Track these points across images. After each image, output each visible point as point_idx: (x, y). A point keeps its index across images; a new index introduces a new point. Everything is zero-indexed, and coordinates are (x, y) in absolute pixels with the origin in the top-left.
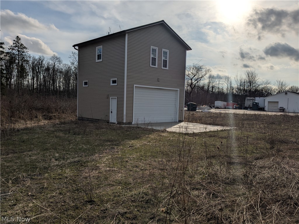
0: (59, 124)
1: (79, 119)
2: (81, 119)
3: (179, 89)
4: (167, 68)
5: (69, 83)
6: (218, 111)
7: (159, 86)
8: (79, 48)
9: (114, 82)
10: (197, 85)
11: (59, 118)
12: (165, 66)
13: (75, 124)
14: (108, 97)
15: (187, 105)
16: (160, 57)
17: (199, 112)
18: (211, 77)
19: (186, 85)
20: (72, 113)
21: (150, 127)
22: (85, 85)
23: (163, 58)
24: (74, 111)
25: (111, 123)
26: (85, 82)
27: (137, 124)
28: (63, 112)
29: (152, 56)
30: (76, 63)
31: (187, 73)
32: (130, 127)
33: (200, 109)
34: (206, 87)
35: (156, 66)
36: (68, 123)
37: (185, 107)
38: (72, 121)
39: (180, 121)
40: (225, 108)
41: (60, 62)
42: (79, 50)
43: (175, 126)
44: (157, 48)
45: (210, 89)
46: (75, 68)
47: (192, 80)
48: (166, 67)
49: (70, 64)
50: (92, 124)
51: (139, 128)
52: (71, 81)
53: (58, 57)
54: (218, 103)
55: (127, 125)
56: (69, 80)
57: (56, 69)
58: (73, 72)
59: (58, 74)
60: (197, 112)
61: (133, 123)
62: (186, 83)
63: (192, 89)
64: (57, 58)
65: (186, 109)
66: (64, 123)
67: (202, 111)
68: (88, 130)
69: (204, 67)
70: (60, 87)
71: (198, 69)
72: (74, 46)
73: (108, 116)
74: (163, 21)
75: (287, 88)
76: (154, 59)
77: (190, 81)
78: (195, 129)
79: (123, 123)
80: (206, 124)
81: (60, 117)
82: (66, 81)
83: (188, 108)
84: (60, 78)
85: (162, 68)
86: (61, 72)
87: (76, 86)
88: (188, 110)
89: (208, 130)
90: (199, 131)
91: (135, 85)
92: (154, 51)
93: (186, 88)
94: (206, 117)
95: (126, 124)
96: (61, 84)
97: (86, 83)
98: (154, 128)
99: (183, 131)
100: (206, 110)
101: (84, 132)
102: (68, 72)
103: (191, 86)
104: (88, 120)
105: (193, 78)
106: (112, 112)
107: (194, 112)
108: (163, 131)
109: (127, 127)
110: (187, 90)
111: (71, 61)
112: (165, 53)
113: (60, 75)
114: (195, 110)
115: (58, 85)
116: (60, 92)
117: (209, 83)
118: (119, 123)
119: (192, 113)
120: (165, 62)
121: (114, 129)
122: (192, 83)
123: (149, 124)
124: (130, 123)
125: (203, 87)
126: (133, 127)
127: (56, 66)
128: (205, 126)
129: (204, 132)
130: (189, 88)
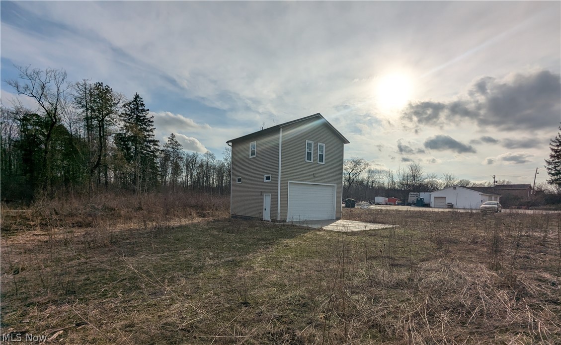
0: (213, 222)
1: (232, 217)
2: (235, 217)
3: (336, 185)
4: (324, 163)
5: (223, 179)
6: (378, 207)
7: (315, 182)
8: (232, 144)
9: (268, 178)
10: (355, 180)
11: (213, 216)
12: (321, 160)
13: (229, 222)
14: (262, 194)
15: (345, 201)
16: (316, 151)
17: (358, 208)
18: (369, 171)
19: (343, 180)
20: (225, 210)
21: (305, 225)
22: (238, 181)
23: (319, 153)
24: (228, 208)
25: (265, 221)
26: (238, 179)
27: (292, 222)
28: (217, 210)
29: (307, 150)
30: (230, 159)
31: (344, 167)
32: (284, 226)
33: (359, 205)
34: (365, 182)
35: (312, 161)
36: (222, 221)
37: (343, 203)
38: (226, 219)
39: (338, 219)
40: (386, 204)
41: (213, 158)
42: (233, 146)
43: (332, 224)
44: (312, 142)
45: (370, 184)
46: (228, 164)
47: (350, 174)
48: (322, 162)
49: (223, 160)
50: (245, 222)
51: (294, 226)
52: (225, 178)
53: (212, 153)
54: (378, 199)
55: (281, 223)
56: (223, 176)
57: (209, 166)
58: (226, 169)
59: (212, 170)
60: (356, 209)
61: (287, 221)
62: (343, 178)
63: (350, 184)
64: (210, 155)
65: (344, 205)
66: (218, 221)
67: (361, 208)
68: (241, 228)
69: (363, 161)
70: (213, 183)
71: (357, 163)
72: (228, 142)
73: (261, 213)
74: (319, 114)
75: (455, 182)
76: (309, 154)
77: (348, 176)
78: (354, 227)
79: (278, 221)
80: (366, 222)
81: (214, 214)
82: (219, 178)
83: (346, 205)
84: (214, 175)
85: (318, 162)
86: (214, 169)
87: (230, 182)
88: (346, 206)
89: (367, 229)
90: (358, 230)
91: (289, 181)
92: (309, 145)
93: (344, 183)
94: (366, 214)
95: (280, 221)
96: (215, 181)
97: (239, 180)
98: (310, 226)
99: (340, 229)
100: (365, 207)
101: (238, 230)
102: (221, 168)
103: (349, 181)
104: (241, 218)
105: (351, 172)
106: (265, 209)
107: (352, 209)
108: (320, 230)
109: (282, 225)
110: (345, 185)
111: (225, 157)
112: (321, 147)
113: (213, 172)
114: (354, 207)
115: (211, 182)
116: (214, 188)
117: (369, 177)
118: (274, 221)
119: (349, 209)
120: (321, 156)
121: (268, 228)
122: (350, 178)
123: (303, 222)
124: (285, 221)
125: (362, 182)
126: (288, 225)
127: (209, 163)
128: (365, 224)
129: (364, 231)
130: (347, 183)
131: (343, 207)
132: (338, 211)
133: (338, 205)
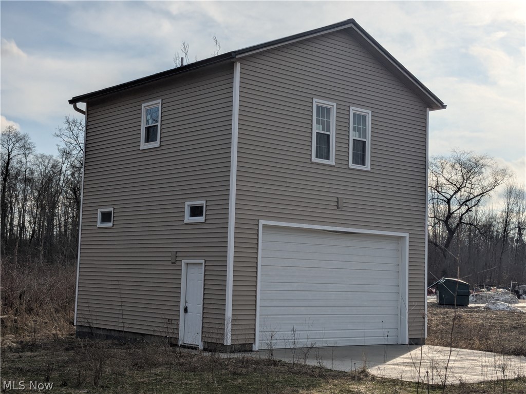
0: (17, 351)
1: (80, 334)
2: (88, 333)
3: (407, 235)
4: (367, 167)
5: (53, 215)
7: (340, 224)
8: (88, 107)
9: (196, 211)
10: (466, 219)
11: (16, 330)
12: (360, 158)
13: (67, 350)
14: (175, 262)
15: (437, 287)
16: (342, 132)
17: (478, 310)
18: (510, 193)
19: (430, 221)
20: (57, 311)
21: (312, 363)
22: (103, 221)
23: (353, 135)
24: (66, 305)
25: (183, 346)
26: (103, 214)
27: (271, 351)
28: (30, 310)
29: (316, 129)
30: (78, 153)
31: (431, 180)
32: (245, 363)
33: (480, 299)
34: (498, 228)
35: (332, 161)
36: (45, 347)
37: (430, 293)
38: (57, 341)
39: (416, 342)
41: (26, 148)
42: (88, 113)
43: (399, 360)
44: (333, 106)
45: (513, 233)
46: (73, 166)
47: (448, 201)
48: (363, 164)
49: (56, 156)
50: (121, 352)
51: (275, 363)
52: (60, 210)
53: (22, 133)
55: (235, 355)
56: (54, 205)
57: (12, 172)
58: (67, 182)
59: (20, 186)
60: (472, 310)
61: (256, 347)
62: (430, 213)
63: (451, 232)
64: (18, 138)
65: (433, 299)
66: (33, 346)
67: (487, 308)
68: (108, 370)
69: (487, 161)
70: (22, 227)
71: (470, 168)
72: (74, 101)
73: (173, 322)
74: (352, 21)
76: (324, 140)
77: (443, 207)
78: (467, 370)
79: (223, 348)
80: (505, 352)
81: (19, 325)
82: (43, 209)
83: (440, 298)
84: (25, 200)
85: (351, 165)
86: (27, 181)
87: (75, 224)
88: (442, 303)
89: (510, 375)
90: (481, 378)
91: (262, 222)
92: (324, 112)
93: (432, 228)
94: (503, 329)
95: (233, 349)
96: (27, 218)
97: (106, 217)
98: (328, 365)
99: (422, 374)
100: (502, 305)
101: (97, 378)
102: (50, 179)
103: (446, 222)
104: (108, 337)
105: (452, 197)
106: (186, 310)
107: (461, 312)
108: (361, 376)
109: (238, 361)
110: (435, 235)
111: (63, 146)
112: (360, 119)
113: (24, 191)
114: (463, 303)
115: (16, 222)
116: (23, 242)
117: (508, 212)
118: (211, 347)
119: (451, 312)
120: (360, 146)
121: (194, 369)
122: (450, 214)
123: (308, 351)
124: (246, 348)
125: (488, 226)
126: (257, 362)
127: (14, 163)
128: (500, 359)
129: (498, 382)
130: (440, 229)
131: (431, 305)
132: (416, 316)
133: (415, 296)
